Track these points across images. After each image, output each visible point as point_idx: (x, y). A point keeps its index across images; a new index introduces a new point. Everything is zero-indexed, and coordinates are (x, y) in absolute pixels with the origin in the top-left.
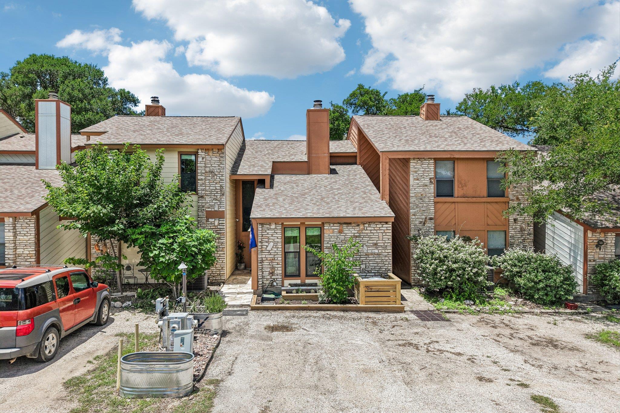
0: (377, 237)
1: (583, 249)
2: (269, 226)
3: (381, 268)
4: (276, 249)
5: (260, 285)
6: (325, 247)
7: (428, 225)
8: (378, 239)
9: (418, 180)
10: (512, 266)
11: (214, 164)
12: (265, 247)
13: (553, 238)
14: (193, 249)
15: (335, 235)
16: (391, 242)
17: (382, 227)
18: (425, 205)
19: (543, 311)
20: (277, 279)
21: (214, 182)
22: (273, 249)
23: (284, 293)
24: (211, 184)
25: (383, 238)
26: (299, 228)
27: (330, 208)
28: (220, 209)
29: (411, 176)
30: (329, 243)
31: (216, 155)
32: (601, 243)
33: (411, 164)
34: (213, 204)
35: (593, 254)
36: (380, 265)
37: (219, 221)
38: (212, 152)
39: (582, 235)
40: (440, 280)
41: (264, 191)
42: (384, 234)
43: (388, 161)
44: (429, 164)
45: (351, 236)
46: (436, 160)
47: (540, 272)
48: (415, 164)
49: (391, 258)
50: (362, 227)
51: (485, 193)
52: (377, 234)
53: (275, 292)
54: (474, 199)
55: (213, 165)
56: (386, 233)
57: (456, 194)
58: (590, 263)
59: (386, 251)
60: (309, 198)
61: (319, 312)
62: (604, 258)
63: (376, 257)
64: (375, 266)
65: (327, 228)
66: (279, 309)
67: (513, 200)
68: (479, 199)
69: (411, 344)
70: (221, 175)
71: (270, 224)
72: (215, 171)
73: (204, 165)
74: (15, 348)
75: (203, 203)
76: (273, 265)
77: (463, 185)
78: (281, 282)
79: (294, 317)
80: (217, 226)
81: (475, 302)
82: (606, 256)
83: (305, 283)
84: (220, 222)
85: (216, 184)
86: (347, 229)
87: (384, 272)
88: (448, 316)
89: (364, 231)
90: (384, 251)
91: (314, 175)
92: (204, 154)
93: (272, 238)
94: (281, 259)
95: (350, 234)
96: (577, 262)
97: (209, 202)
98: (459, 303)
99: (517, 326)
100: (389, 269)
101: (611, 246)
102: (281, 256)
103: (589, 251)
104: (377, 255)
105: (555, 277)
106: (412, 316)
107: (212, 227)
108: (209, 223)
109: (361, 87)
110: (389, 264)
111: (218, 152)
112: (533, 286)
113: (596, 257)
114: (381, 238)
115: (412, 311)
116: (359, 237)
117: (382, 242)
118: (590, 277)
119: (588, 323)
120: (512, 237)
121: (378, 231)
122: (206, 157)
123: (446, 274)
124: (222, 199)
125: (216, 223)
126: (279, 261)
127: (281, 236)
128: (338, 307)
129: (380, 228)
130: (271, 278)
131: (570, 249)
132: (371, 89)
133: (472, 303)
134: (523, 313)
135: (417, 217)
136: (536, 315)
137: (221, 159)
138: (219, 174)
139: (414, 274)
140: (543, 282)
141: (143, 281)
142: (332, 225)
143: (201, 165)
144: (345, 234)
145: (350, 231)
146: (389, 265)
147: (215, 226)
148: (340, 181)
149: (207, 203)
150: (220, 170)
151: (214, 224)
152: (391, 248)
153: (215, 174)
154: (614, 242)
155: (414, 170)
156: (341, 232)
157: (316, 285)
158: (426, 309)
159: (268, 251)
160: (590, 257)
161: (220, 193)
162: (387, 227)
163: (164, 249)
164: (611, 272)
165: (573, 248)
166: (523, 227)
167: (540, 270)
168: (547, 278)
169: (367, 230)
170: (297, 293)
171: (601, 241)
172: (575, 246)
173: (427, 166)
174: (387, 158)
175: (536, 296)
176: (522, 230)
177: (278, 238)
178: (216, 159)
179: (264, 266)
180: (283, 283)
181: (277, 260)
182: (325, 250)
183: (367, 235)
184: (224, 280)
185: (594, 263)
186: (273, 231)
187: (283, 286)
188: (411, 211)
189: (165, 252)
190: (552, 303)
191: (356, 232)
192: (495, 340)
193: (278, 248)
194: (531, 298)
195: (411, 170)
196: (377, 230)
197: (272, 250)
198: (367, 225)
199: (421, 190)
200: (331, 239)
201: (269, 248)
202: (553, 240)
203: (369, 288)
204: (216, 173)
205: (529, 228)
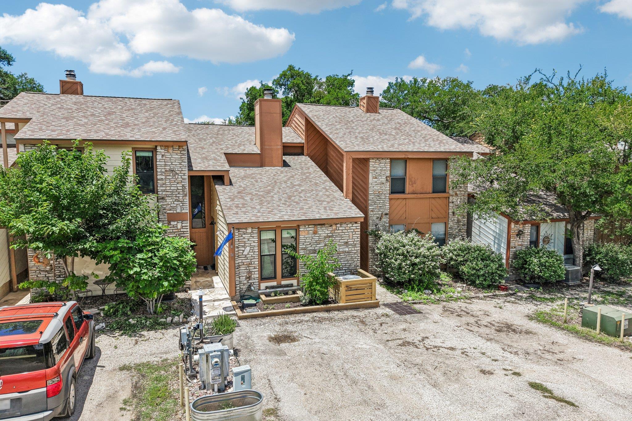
0: (348, 236)
1: (507, 238)
2: (245, 231)
3: (350, 265)
4: (252, 253)
5: (238, 291)
6: (300, 249)
7: (384, 220)
8: (348, 238)
9: (376, 178)
10: (456, 256)
11: (175, 162)
12: (242, 252)
13: (480, 227)
14: (175, 262)
15: (310, 236)
16: (359, 240)
17: (352, 226)
18: (381, 202)
19: (485, 295)
20: (254, 283)
21: (175, 182)
22: (250, 253)
23: (263, 297)
24: (172, 183)
25: (353, 237)
26: (275, 230)
27: (302, 209)
28: (183, 211)
29: (370, 174)
30: (305, 244)
31: (176, 152)
32: (521, 233)
33: (371, 163)
34: (175, 205)
35: (514, 242)
36: (350, 262)
37: (182, 223)
38: (172, 148)
39: (506, 226)
40: (404, 273)
41: (225, 189)
42: (353, 233)
43: (351, 160)
44: (386, 163)
45: (325, 236)
46: (391, 159)
47: (479, 261)
48: (373, 163)
49: (359, 255)
50: (334, 227)
51: (430, 189)
52: (348, 233)
53: (253, 296)
54: (422, 195)
55: (173, 163)
56: (355, 232)
57: (407, 191)
58: (512, 250)
59: (356, 249)
60: (276, 197)
61: (307, 314)
62: (522, 245)
63: (346, 255)
64: (345, 264)
65: (303, 229)
66: (267, 315)
67: (452, 196)
68: (426, 195)
69: (409, 343)
70: (183, 175)
71: (246, 229)
72: (176, 169)
73: (163, 163)
74: (47, 410)
75: (164, 205)
76: (249, 270)
77: (413, 183)
78: (258, 285)
79: (287, 323)
80: (180, 229)
81: (433, 291)
82: (523, 243)
83: (281, 285)
84: (183, 225)
85: (178, 184)
86: (321, 230)
87: (353, 268)
88: (417, 307)
89: (336, 231)
90: (353, 249)
91: (267, 168)
92: (163, 151)
93: (248, 242)
94: (257, 263)
95: (324, 235)
96: (500, 248)
97: (170, 203)
98: (421, 293)
99: (475, 313)
100: (358, 265)
101: (528, 235)
102: (257, 260)
103: (512, 239)
104: (348, 253)
105: (492, 265)
106: (388, 311)
107: (174, 231)
108: (171, 226)
109: (291, 68)
110: (358, 260)
111: (179, 149)
112: (475, 274)
113: (516, 244)
114: (351, 237)
115: (385, 305)
116: (332, 236)
117: (352, 240)
118: (512, 262)
119: (521, 303)
120: (451, 228)
121: (349, 231)
122: (166, 154)
123: (409, 268)
124: (185, 200)
125: (179, 226)
126: (256, 265)
127: (257, 239)
128: (322, 308)
129: (350, 227)
130: (248, 283)
131: (495, 237)
132: (300, 70)
133: (431, 292)
134: (471, 298)
135: (374, 213)
136: (481, 299)
137: (182, 156)
138: (181, 173)
139: (371, 265)
140: (483, 270)
141: (100, 293)
142: (307, 226)
143: (161, 163)
144: (319, 235)
145: (323, 232)
146: (358, 262)
147: (178, 229)
148: (297, 176)
149: (168, 204)
150: (182, 168)
151: (177, 227)
152: (359, 246)
153: (176, 173)
154: (529, 231)
155: (373, 169)
156: (315, 233)
157: (292, 285)
158: (395, 302)
159: (244, 256)
160: (512, 244)
161: (182, 193)
162: (356, 227)
163: (145, 264)
164: (530, 258)
165: (497, 238)
166: (459, 219)
167: (479, 259)
168: (486, 266)
169: (339, 230)
170: (276, 295)
171: (520, 231)
172: (499, 235)
173: (384, 165)
174: (351, 158)
175: (477, 282)
176: (459, 221)
177: (254, 242)
178: (177, 156)
179: (241, 271)
180: (259, 286)
181: (254, 264)
182: (301, 251)
183: (339, 235)
184: (190, 285)
185: (515, 249)
186: (250, 235)
187: (259, 289)
188: (370, 207)
189: (147, 269)
190: (489, 287)
191: (329, 232)
192: (469, 330)
193: (255, 252)
194: (473, 283)
195: (371, 169)
196: (347, 230)
197: (248, 254)
198: (339, 225)
199: (379, 187)
200: (306, 240)
201: (245, 253)
202: (480, 228)
203: (349, 287)
204: (178, 172)
205: (464, 219)
